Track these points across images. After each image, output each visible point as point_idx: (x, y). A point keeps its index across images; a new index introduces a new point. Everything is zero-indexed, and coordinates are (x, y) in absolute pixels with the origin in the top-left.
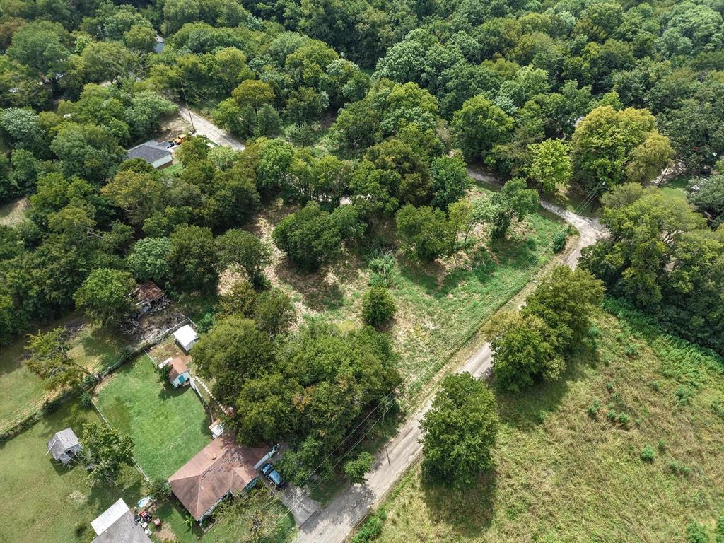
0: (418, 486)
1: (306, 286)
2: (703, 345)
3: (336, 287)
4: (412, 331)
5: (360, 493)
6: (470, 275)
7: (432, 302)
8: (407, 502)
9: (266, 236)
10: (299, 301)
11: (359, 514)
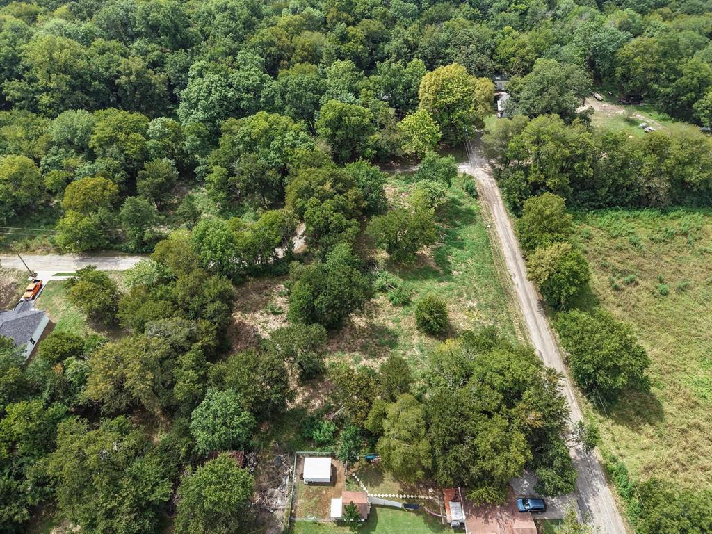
0: (601, 418)
1: (349, 344)
2: (611, 205)
3: (373, 326)
4: (466, 317)
5: (582, 459)
6: (447, 249)
7: (450, 286)
8: (610, 435)
9: (259, 326)
10: (361, 360)
11: (599, 472)
